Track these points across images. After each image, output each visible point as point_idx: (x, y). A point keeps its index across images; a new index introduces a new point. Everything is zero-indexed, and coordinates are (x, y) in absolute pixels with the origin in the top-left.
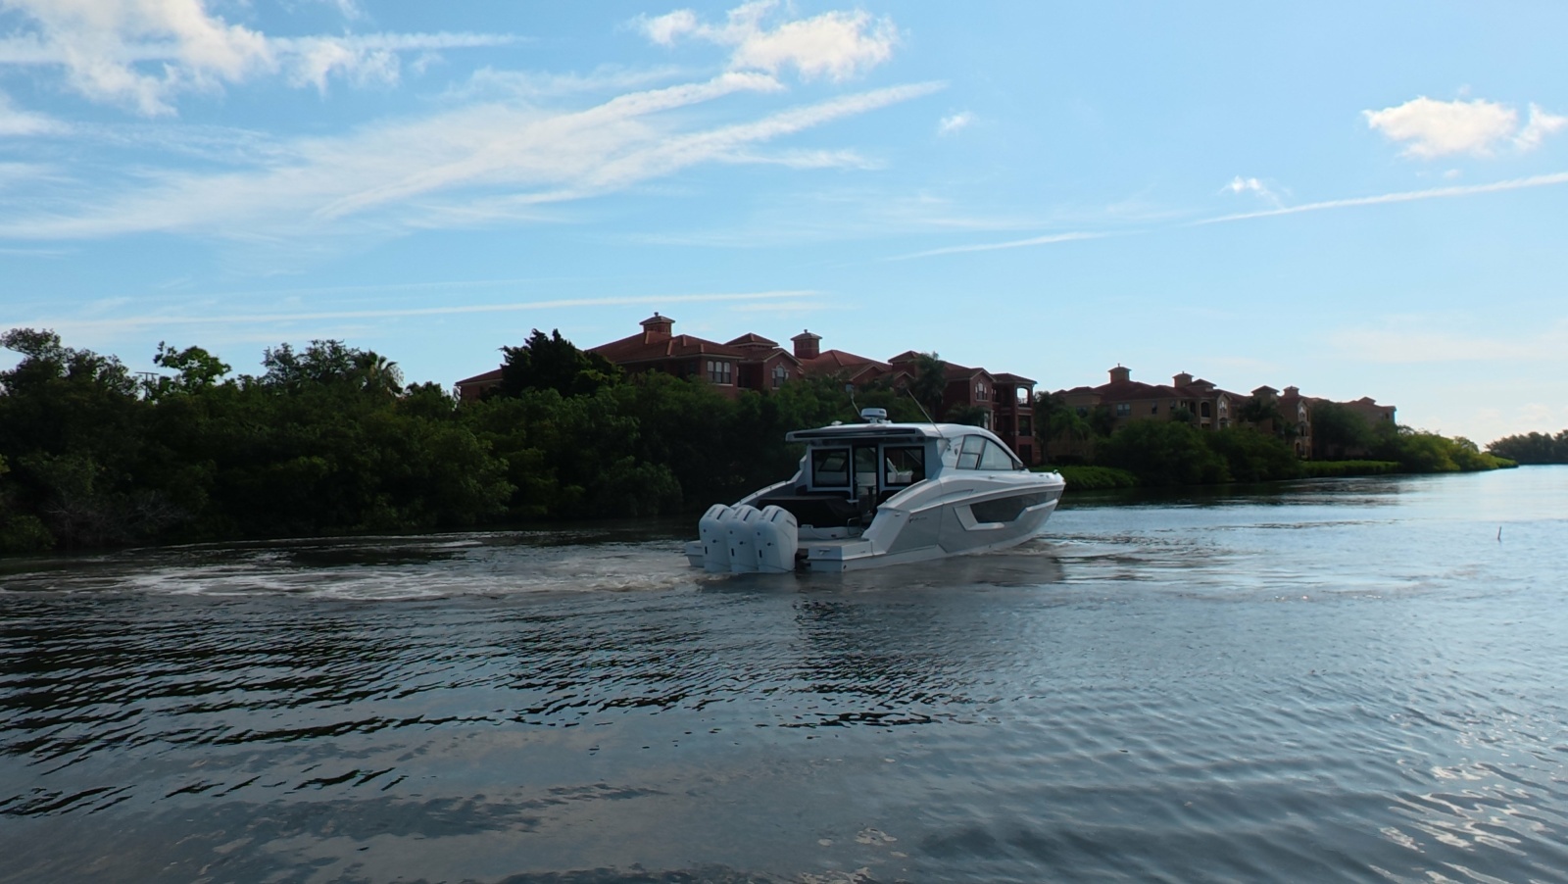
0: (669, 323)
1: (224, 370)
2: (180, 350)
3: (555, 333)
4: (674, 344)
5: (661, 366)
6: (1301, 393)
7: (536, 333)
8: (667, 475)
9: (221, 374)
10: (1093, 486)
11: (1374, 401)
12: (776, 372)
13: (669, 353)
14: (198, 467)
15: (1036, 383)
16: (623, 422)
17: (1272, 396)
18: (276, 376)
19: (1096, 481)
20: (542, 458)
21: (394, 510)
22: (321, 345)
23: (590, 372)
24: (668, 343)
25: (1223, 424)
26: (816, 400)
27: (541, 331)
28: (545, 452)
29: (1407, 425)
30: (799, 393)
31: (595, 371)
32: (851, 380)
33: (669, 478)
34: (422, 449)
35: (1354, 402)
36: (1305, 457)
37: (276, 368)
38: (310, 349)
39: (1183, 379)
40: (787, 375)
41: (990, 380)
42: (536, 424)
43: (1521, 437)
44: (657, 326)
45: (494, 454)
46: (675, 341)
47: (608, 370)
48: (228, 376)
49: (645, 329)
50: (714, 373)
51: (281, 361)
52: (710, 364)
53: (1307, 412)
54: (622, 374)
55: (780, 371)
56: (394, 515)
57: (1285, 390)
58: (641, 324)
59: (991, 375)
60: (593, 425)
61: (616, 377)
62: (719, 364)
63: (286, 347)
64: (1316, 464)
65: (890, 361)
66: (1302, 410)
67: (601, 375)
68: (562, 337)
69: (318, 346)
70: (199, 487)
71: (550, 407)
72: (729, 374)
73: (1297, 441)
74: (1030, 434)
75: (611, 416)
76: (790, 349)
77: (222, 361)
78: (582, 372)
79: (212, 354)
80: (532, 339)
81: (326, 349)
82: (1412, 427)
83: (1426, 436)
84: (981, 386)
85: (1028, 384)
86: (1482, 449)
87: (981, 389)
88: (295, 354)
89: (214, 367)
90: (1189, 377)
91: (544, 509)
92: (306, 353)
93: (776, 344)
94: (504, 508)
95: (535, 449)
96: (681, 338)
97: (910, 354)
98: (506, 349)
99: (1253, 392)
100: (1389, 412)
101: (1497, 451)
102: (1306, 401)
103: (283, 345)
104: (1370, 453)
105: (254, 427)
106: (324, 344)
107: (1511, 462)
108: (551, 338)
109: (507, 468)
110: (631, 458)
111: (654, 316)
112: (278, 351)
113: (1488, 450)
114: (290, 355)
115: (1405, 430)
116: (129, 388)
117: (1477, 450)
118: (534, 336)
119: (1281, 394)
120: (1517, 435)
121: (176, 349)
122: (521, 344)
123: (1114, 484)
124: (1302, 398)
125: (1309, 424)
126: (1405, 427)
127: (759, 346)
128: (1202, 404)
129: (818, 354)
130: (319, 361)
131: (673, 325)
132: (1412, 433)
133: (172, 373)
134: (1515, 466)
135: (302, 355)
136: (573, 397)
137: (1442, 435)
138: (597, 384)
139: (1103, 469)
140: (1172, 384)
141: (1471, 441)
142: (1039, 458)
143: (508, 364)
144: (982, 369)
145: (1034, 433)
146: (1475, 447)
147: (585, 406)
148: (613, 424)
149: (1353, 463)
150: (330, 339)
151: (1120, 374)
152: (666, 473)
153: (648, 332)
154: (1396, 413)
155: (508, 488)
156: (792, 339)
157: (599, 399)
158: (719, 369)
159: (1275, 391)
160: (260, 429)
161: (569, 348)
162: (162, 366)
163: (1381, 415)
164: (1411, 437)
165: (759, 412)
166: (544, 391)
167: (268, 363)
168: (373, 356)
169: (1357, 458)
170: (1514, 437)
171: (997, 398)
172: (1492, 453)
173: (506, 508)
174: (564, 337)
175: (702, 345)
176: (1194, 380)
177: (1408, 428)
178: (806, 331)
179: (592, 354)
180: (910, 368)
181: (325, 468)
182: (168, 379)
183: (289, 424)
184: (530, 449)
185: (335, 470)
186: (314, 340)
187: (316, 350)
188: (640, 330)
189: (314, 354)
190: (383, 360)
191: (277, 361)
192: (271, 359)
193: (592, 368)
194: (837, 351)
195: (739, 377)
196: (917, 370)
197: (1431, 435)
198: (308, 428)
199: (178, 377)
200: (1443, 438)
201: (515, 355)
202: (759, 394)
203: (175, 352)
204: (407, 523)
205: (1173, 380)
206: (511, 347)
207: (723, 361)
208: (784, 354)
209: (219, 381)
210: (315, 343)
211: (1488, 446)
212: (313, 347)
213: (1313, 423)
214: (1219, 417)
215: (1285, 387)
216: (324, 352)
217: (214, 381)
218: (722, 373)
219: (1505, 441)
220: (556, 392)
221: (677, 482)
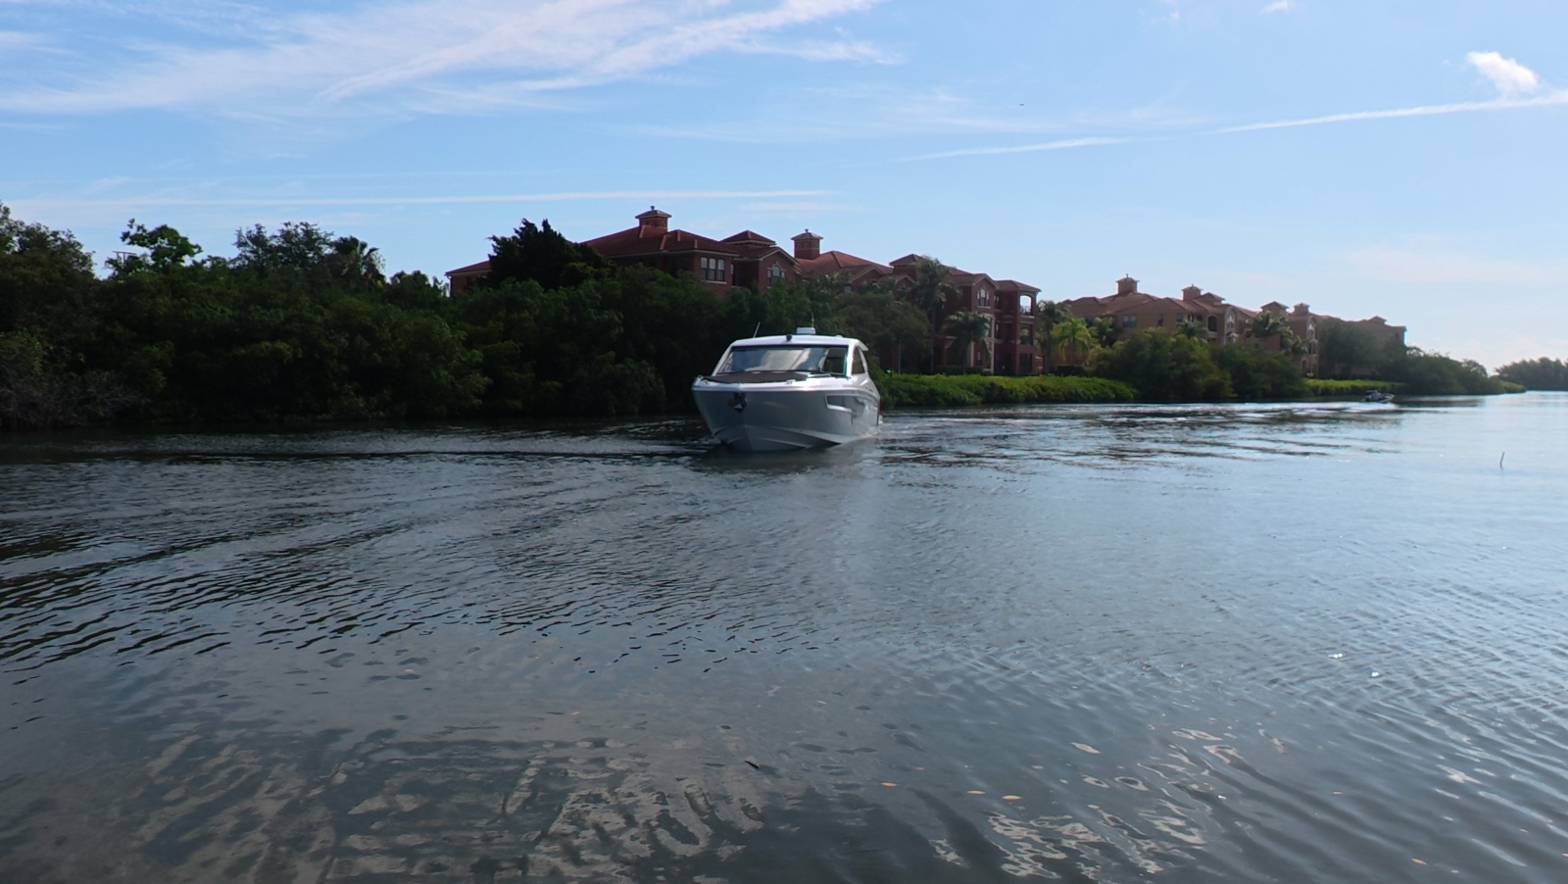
0: (665, 218)
1: (196, 250)
2: (150, 228)
3: (545, 224)
4: (668, 239)
5: (651, 262)
6: (1311, 310)
7: (526, 223)
8: (650, 374)
9: (192, 254)
10: (1092, 398)
11: (1384, 321)
12: (772, 272)
13: (661, 248)
14: (155, 349)
15: (1040, 291)
16: (606, 317)
17: (1281, 312)
18: (247, 258)
19: (1095, 392)
20: (519, 351)
21: (361, 400)
22: (293, 227)
23: (579, 265)
24: (662, 238)
25: (1230, 339)
26: (809, 301)
27: (530, 221)
28: (522, 345)
29: (1418, 346)
30: (791, 292)
31: (584, 264)
32: (850, 282)
33: (652, 376)
34: (394, 338)
35: (1364, 321)
36: (1311, 374)
37: (248, 249)
38: (283, 231)
39: (1191, 293)
40: (783, 274)
41: (993, 287)
42: (514, 316)
43: (1532, 362)
44: (653, 220)
45: (469, 344)
46: (669, 236)
47: (598, 263)
48: (198, 258)
49: (641, 223)
50: (707, 270)
51: (253, 243)
52: (704, 260)
53: (1316, 329)
54: (612, 267)
55: (776, 270)
56: (361, 405)
57: (1296, 307)
58: (637, 217)
59: (995, 282)
60: (575, 319)
61: (605, 271)
62: (712, 261)
63: (259, 228)
64: (1320, 383)
65: (891, 264)
66: (1311, 327)
67: (591, 268)
68: (552, 228)
69: (289, 227)
70: (156, 370)
71: (529, 300)
72: (723, 271)
73: (1304, 359)
74: (1032, 343)
75: (592, 310)
76: (790, 249)
77: (192, 242)
78: (571, 264)
79: (182, 234)
80: (521, 228)
81: (299, 231)
82: (1422, 349)
83: (1435, 358)
84: (983, 293)
85: (1032, 292)
86: (1491, 372)
87: (983, 295)
88: (268, 235)
89: (186, 248)
90: (1198, 291)
91: (518, 404)
92: (279, 234)
93: (774, 243)
94: (477, 402)
95: (511, 342)
96: (676, 232)
97: (912, 257)
98: (494, 239)
99: (1263, 308)
100: (1399, 332)
101: (1505, 375)
102: (1315, 318)
103: (257, 225)
104: (1378, 374)
105: (215, 309)
106: (297, 226)
107: (1519, 387)
108: (540, 228)
109: (481, 360)
110: (612, 354)
111: (650, 210)
112: (250, 232)
113: (1497, 374)
114: (263, 237)
115: (1414, 351)
116: (83, 264)
117: (1485, 373)
118: (523, 226)
119: (1291, 310)
120: (1528, 360)
121: (146, 227)
122: (509, 234)
123: (1113, 396)
124: (1311, 314)
125: (1316, 341)
126: (1415, 348)
127: (756, 244)
128: (1209, 318)
129: (818, 255)
130: (293, 244)
131: (669, 220)
132: (1422, 354)
133: (138, 251)
134: (1523, 391)
135: (275, 237)
136: (556, 290)
137: (1452, 357)
138: (586, 277)
139: (1101, 380)
140: (1180, 296)
141: (1480, 363)
142: (1041, 368)
143: (495, 254)
144: (985, 275)
145: (1035, 342)
146: (1483, 370)
147: (567, 298)
148: (595, 318)
149: (1359, 383)
150: (304, 221)
151: (1127, 286)
152: (649, 369)
153: (644, 227)
154: (1406, 334)
155: (480, 381)
156: (792, 239)
157: (581, 292)
158: (712, 266)
159: (1284, 308)
160: (222, 311)
161: (559, 239)
162: (129, 244)
163: (1391, 334)
164: (1420, 357)
165: (748, 311)
166: (524, 282)
167: (240, 244)
168: (354, 241)
169: (1362, 378)
170: (1524, 362)
171: (999, 305)
172: (1500, 378)
173: (480, 401)
174: (554, 228)
175: (696, 242)
176: (1202, 293)
177: (1418, 349)
178: (807, 230)
179: (584, 248)
180: (912, 272)
181: (288, 353)
182: (137, 258)
183: (252, 308)
184: (506, 342)
185: (300, 356)
186: (287, 222)
187: (288, 232)
188: (636, 224)
189: (287, 236)
190: (364, 246)
191: (249, 242)
192: (243, 240)
193: (581, 260)
194: (838, 252)
195: (734, 275)
196: (919, 275)
197: (1440, 357)
198: (272, 311)
199: (145, 255)
200: (1452, 361)
201: (502, 244)
202: (750, 293)
203: (145, 231)
204: (374, 413)
205: (1182, 293)
206: (499, 236)
207: (717, 258)
208: (781, 255)
209: (187, 261)
210: (286, 225)
211: (1497, 370)
212: (285, 228)
213: (1320, 341)
214: (1226, 332)
215: (1295, 304)
216: (297, 235)
217: (183, 261)
218: (716, 270)
219: (1515, 365)
220: (537, 284)
221: (660, 380)
